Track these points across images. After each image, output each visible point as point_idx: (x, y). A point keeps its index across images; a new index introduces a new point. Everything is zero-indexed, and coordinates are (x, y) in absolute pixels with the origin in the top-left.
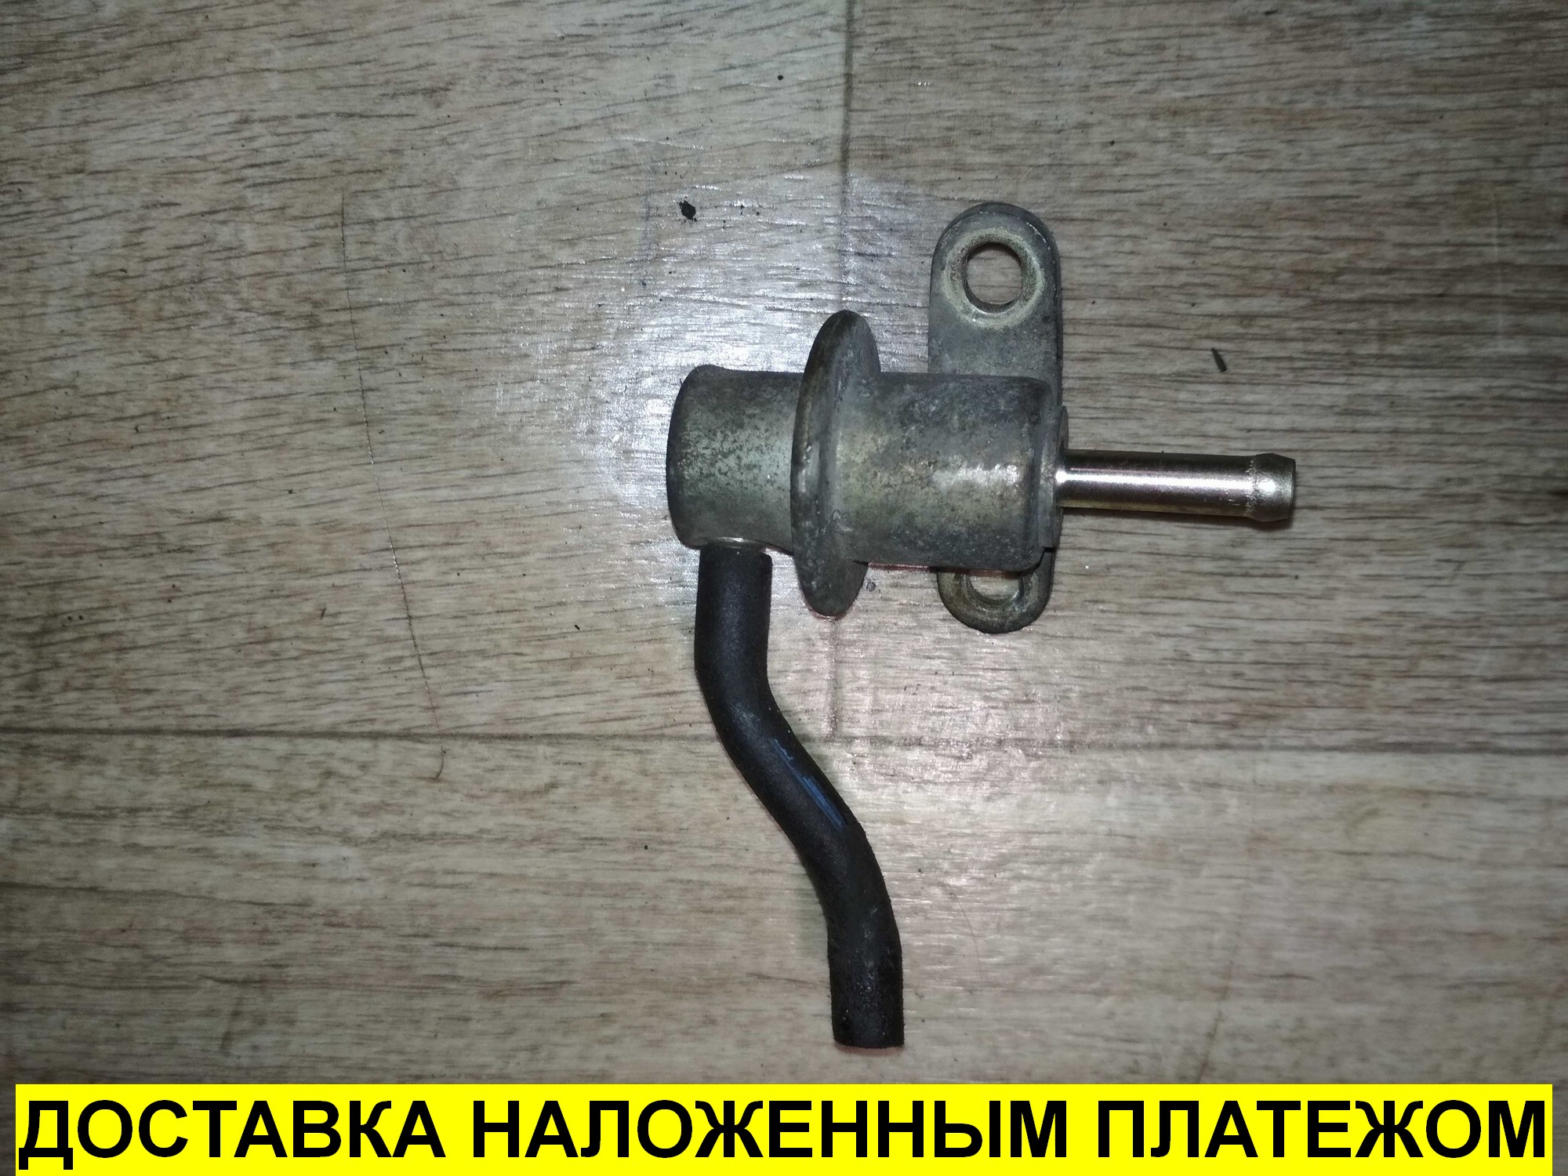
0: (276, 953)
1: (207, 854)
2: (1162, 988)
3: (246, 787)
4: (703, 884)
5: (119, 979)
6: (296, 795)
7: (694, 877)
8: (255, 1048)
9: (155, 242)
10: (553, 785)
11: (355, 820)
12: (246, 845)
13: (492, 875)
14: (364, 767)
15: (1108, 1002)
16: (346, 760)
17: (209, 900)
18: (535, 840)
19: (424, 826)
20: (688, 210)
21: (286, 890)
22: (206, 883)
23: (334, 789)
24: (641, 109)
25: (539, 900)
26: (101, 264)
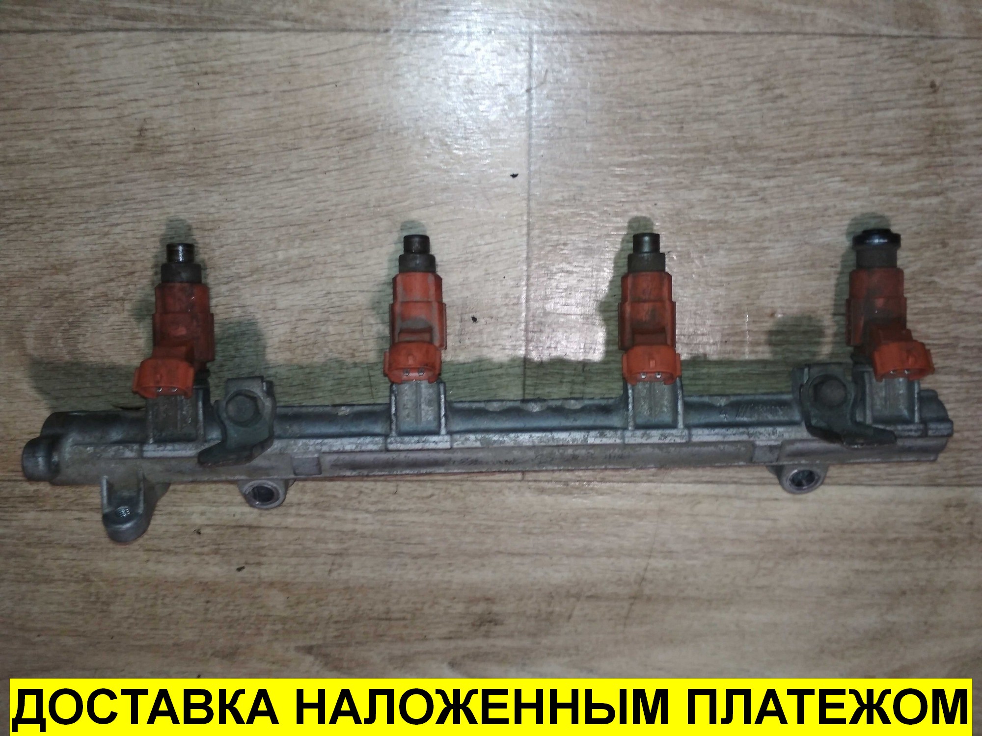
0: (345, 546)
1: (323, 517)
2: (630, 556)
3: (335, 497)
4: (481, 525)
5: (295, 554)
6: (351, 499)
7: (478, 522)
8: (339, 574)
9: (300, 331)
10: (432, 495)
11: (369, 506)
12: (335, 514)
13: (413, 522)
14: (372, 490)
15: (612, 560)
16: (367, 488)
17: (324, 530)
18: (427, 511)
19: (392, 508)
20: (474, 319)
21: (348, 527)
22: (323, 525)
23: (363, 497)
24: (459, 288)
25: (428, 529)
26: (283, 338)
